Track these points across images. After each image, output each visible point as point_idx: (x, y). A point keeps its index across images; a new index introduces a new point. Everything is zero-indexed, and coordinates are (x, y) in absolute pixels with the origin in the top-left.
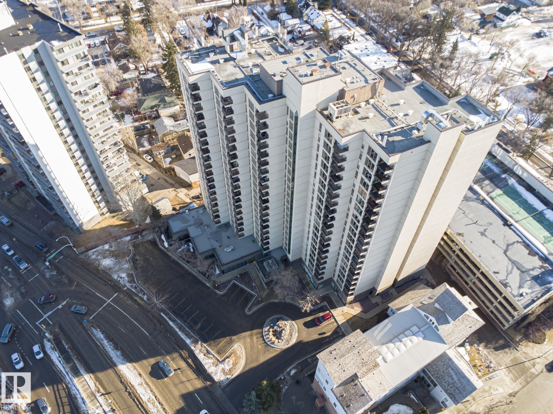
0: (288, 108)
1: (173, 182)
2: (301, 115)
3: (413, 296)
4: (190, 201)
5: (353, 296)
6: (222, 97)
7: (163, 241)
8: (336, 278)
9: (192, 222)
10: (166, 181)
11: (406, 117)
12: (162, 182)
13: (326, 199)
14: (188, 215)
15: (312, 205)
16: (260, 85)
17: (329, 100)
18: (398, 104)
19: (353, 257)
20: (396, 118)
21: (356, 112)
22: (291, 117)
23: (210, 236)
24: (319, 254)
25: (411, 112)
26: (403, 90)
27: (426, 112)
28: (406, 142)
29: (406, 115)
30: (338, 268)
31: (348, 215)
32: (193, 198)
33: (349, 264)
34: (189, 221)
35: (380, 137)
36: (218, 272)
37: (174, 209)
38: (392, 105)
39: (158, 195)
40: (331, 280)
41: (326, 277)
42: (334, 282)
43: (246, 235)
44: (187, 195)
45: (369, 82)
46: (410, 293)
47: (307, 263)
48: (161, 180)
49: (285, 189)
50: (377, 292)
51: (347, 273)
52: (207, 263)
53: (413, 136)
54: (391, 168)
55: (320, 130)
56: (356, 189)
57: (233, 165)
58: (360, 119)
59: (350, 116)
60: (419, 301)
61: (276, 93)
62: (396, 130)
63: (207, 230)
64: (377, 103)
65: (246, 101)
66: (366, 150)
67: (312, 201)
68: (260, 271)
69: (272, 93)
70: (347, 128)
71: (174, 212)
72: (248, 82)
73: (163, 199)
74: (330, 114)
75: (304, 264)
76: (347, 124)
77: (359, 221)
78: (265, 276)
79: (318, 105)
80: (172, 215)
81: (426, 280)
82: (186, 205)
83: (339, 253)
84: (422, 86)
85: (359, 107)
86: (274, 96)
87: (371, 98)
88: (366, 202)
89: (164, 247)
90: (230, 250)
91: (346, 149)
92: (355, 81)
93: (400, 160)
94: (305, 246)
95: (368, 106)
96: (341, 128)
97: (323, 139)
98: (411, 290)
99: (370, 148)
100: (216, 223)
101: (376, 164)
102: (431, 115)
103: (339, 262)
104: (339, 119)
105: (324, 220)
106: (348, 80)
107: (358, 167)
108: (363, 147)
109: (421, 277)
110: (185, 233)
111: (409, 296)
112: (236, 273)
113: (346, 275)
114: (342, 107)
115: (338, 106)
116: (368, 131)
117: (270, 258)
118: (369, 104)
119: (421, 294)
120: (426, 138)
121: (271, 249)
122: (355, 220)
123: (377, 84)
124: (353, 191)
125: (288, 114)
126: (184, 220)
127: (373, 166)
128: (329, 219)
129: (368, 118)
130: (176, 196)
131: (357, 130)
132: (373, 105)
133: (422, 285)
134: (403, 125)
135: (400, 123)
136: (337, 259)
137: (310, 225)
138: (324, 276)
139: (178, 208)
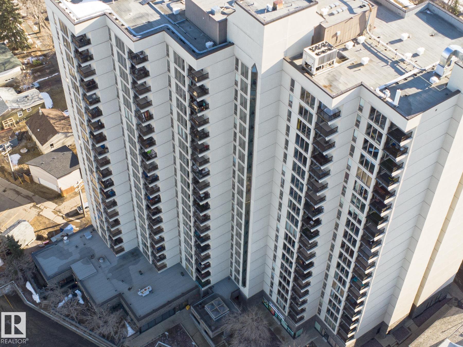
0: (237, 60)
1: (31, 194)
2: (263, 70)
3: (444, 328)
4: (64, 221)
5: (354, 341)
6: (130, 52)
7: (31, 294)
8: (322, 317)
9: (76, 255)
10: (18, 193)
11: (417, 58)
12: (10, 195)
13: (307, 193)
14: (68, 244)
15: (280, 205)
16: (188, 29)
17: (303, 44)
18: (400, 40)
19: (353, 277)
20: (402, 60)
21: (343, 58)
22: (244, 74)
23: (110, 275)
24: (295, 279)
25: (421, 51)
26: (402, 17)
27: (448, 50)
28: (424, 95)
29: (415, 55)
30: (327, 297)
31: (339, 213)
32: (68, 215)
33: (346, 290)
34: (70, 254)
35: (388, 92)
36: (130, 331)
37: (39, 238)
38: (392, 43)
39: (9, 217)
40: (315, 319)
41: (307, 316)
42: (320, 322)
43: (168, 266)
44: (57, 212)
45: (355, 11)
46: (437, 323)
47: (274, 297)
48: (8, 192)
49: (234, 185)
50: (389, 329)
51: (343, 304)
52: (113, 318)
53: (433, 86)
54: (408, 136)
55: (292, 90)
56: (353, 173)
57: (146, 156)
58: (350, 67)
59: (336, 65)
60: (458, 333)
61: (218, 41)
62: (406, 79)
63: (103, 266)
64: (370, 41)
65: (168, 55)
66: (367, 112)
67: (281, 198)
68: (201, 322)
69: (209, 39)
70: (335, 83)
71: (39, 243)
72: (170, 26)
73: (19, 222)
74: (306, 64)
75: (269, 300)
76: (334, 76)
77: (359, 222)
78: (210, 327)
79: (286, 52)
80: (38, 249)
81: (456, 299)
82: (58, 228)
83: (327, 275)
84: (428, 9)
85: (345, 49)
86: (215, 44)
87: (359, 35)
88: (370, 191)
89: (34, 302)
90: (147, 292)
91: (337, 115)
92: (335, 12)
93: (421, 123)
94: (269, 272)
95: (358, 47)
96: (327, 84)
97: (297, 102)
98: (438, 318)
99: (373, 110)
100: (117, 252)
101: (384, 132)
102: (455, 53)
103: (329, 290)
104: (321, 70)
105: (303, 225)
106: (325, 11)
107: (354, 140)
108: (361, 109)
109: (449, 297)
110: (67, 274)
111: (438, 327)
112: (161, 328)
113: (341, 308)
114: (323, 52)
115: (317, 51)
116: (367, 84)
117: (214, 297)
118: (358, 43)
119: (456, 323)
120: (453, 86)
121: (213, 283)
122: (352, 221)
123: (367, 14)
124: (347, 176)
125: (237, 69)
126: (63, 254)
127: (380, 135)
128: (312, 223)
129: (361, 65)
130: (39, 215)
131: (350, 86)
132: (364, 45)
133: (454, 309)
134: (415, 71)
135: (409, 68)
136: (325, 285)
137: (277, 236)
138: (304, 314)
139: (45, 236)
